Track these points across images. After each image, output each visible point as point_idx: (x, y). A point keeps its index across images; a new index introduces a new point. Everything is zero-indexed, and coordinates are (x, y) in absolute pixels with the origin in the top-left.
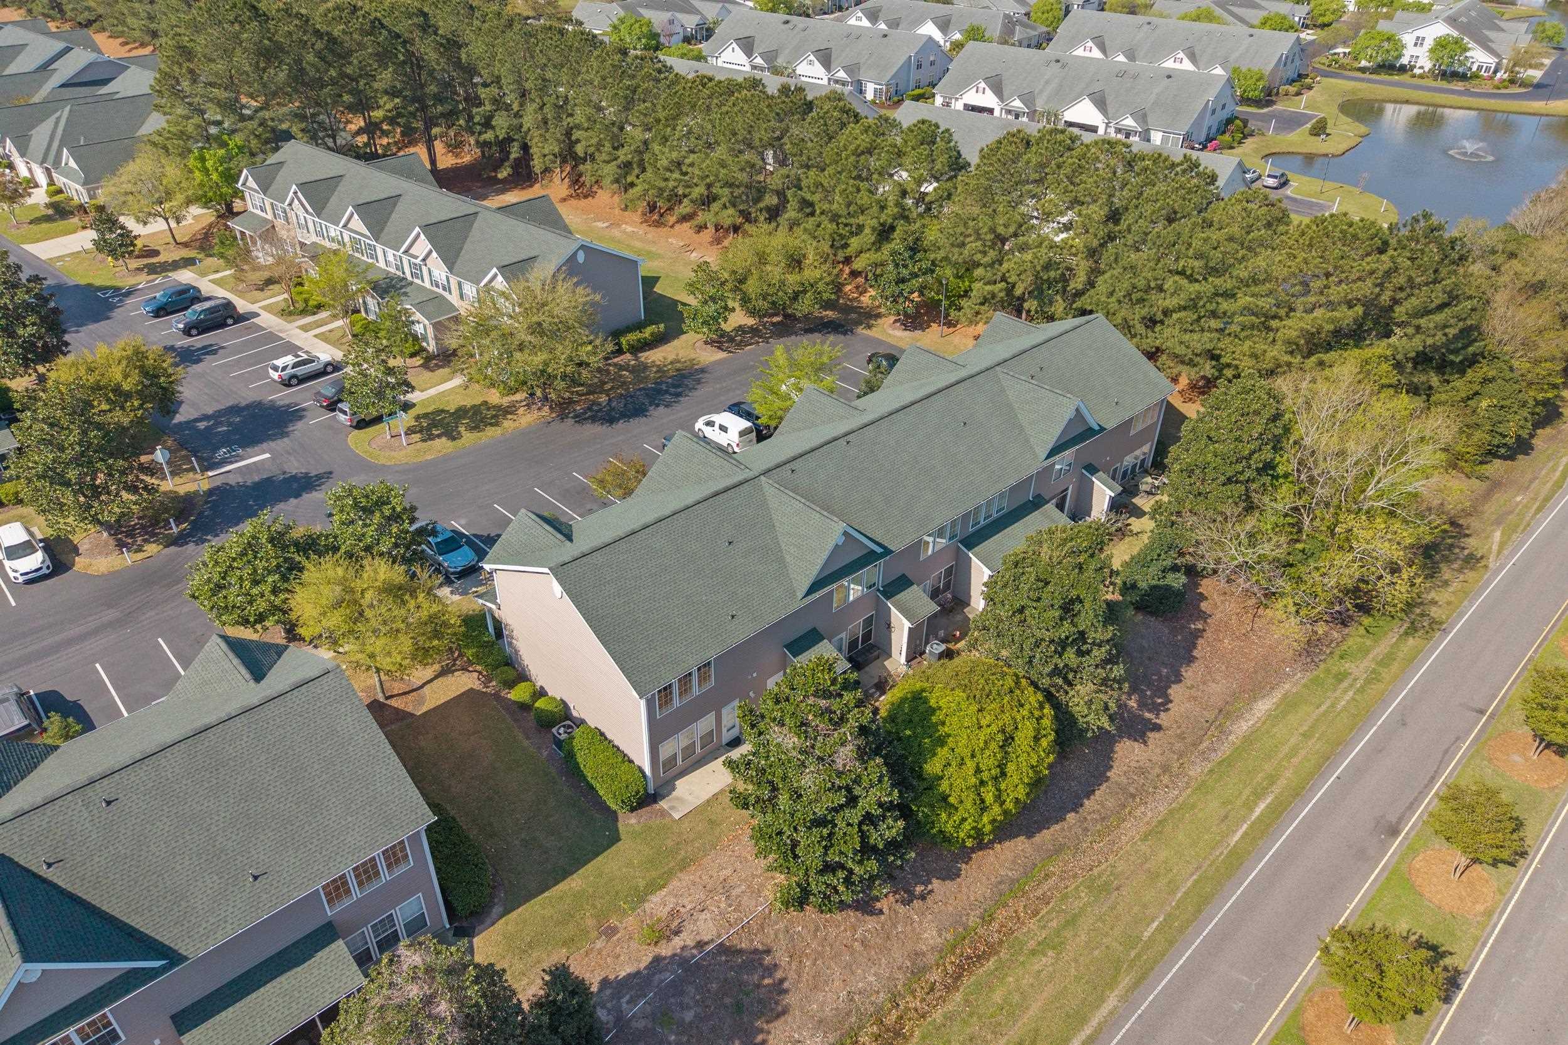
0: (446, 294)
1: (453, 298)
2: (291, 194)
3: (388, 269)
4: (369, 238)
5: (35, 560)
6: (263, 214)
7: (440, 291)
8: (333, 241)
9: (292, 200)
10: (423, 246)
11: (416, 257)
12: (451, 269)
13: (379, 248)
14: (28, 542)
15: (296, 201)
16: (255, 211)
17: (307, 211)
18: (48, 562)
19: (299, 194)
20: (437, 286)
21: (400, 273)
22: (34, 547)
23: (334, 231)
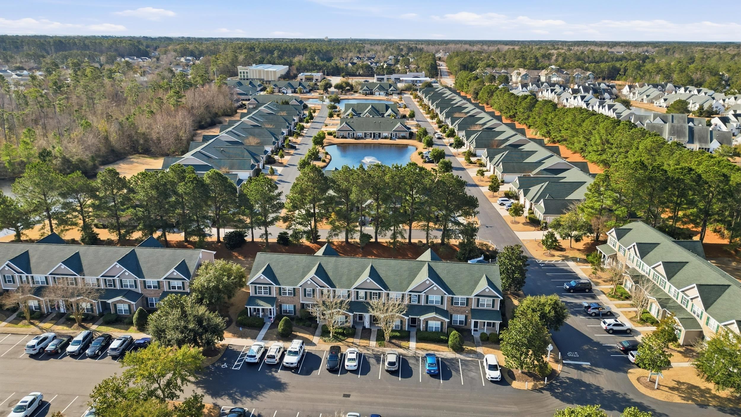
0: (698, 319)
1: (702, 322)
2: (632, 245)
3: (669, 294)
4: (665, 278)
5: (496, 374)
6: (613, 248)
7: (695, 316)
8: (644, 271)
9: (631, 248)
10: (695, 292)
11: (688, 296)
12: (706, 308)
13: (668, 284)
14: (496, 365)
15: (633, 249)
16: (610, 245)
17: (636, 255)
18: (500, 377)
19: (636, 247)
20: (694, 313)
21: (675, 299)
22: (497, 368)
23: (647, 267)
